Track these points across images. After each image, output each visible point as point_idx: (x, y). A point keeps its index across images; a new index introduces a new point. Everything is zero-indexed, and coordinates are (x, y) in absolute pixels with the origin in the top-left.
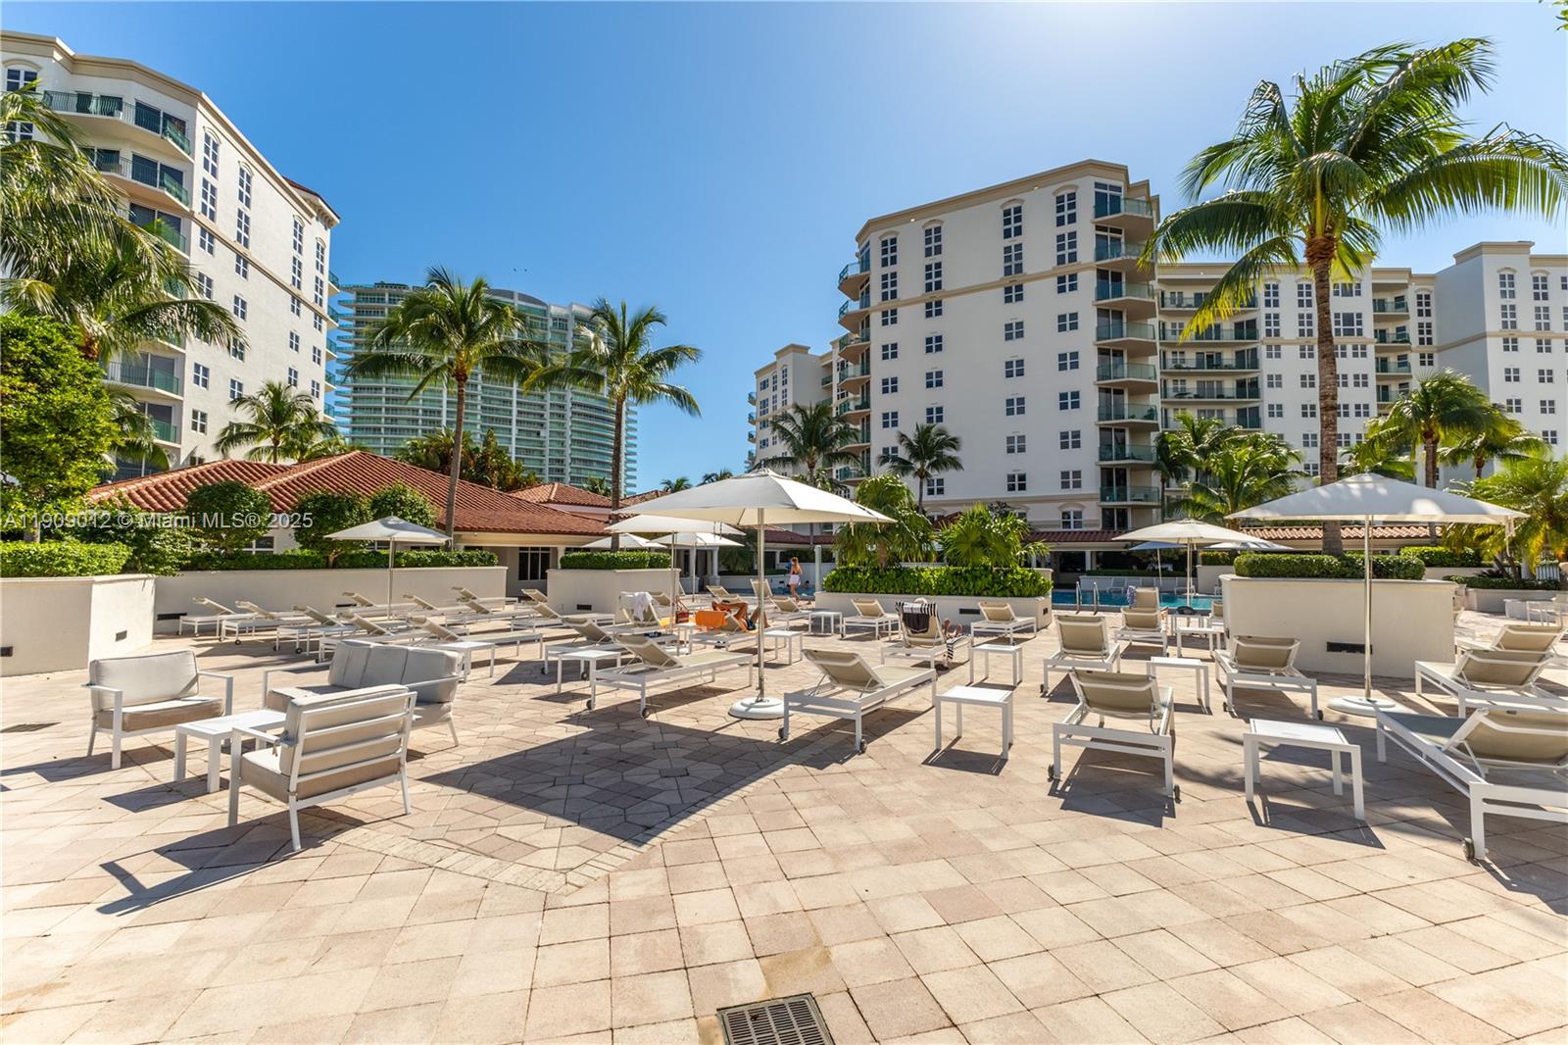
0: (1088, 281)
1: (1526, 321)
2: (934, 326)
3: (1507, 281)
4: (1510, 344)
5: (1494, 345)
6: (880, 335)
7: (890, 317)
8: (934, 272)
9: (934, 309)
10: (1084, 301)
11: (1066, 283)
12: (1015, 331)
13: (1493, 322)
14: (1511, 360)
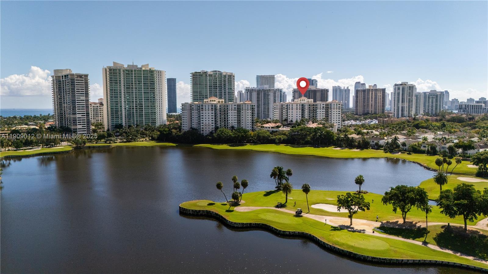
0: (301, 110)
1: (335, 107)
2: (292, 111)
3: (334, 104)
4: (334, 109)
5: (333, 109)
6: (289, 111)
7: (289, 110)
8: (292, 107)
9: (292, 110)
10: (301, 111)
11: (300, 110)
12: (297, 112)
13: (333, 108)
14: (334, 110)
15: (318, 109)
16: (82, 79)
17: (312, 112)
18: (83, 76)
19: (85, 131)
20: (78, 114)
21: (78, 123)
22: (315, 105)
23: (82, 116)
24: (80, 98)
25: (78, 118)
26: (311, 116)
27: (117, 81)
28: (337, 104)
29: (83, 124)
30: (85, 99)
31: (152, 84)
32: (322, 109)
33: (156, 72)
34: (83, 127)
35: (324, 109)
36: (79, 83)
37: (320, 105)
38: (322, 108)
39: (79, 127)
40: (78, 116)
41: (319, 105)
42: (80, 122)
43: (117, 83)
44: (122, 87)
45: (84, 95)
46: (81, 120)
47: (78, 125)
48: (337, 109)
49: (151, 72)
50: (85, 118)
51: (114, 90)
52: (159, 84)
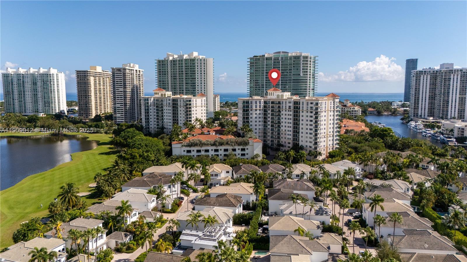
15: (282, 110)
16: (120, 72)
17: (277, 114)
18: (121, 69)
19: (123, 119)
20: (117, 103)
21: (117, 112)
22: (281, 103)
23: (121, 105)
24: (119, 90)
25: (117, 107)
26: (276, 121)
27: (165, 72)
28: (308, 103)
29: (121, 113)
30: (123, 91)
31: (194, 73)
32: (289, 111)
33: (197, 61)
34: (121, 115)
35: (291, 111)
36: (118, 76)
37: (286, 102)
38: (287, 108)
39: (118, 115)
40: (117, 105)
41: (284, 103)
42: (119, 111)
43: (166, 74)
44: (169, 78)
45: (122, 87)
46: (119, 109)
47: (118, 113)
48: (307, 112)
49: (193, 60)
50: (123, 107)
51: (163, 81)
52: (201, 73)
